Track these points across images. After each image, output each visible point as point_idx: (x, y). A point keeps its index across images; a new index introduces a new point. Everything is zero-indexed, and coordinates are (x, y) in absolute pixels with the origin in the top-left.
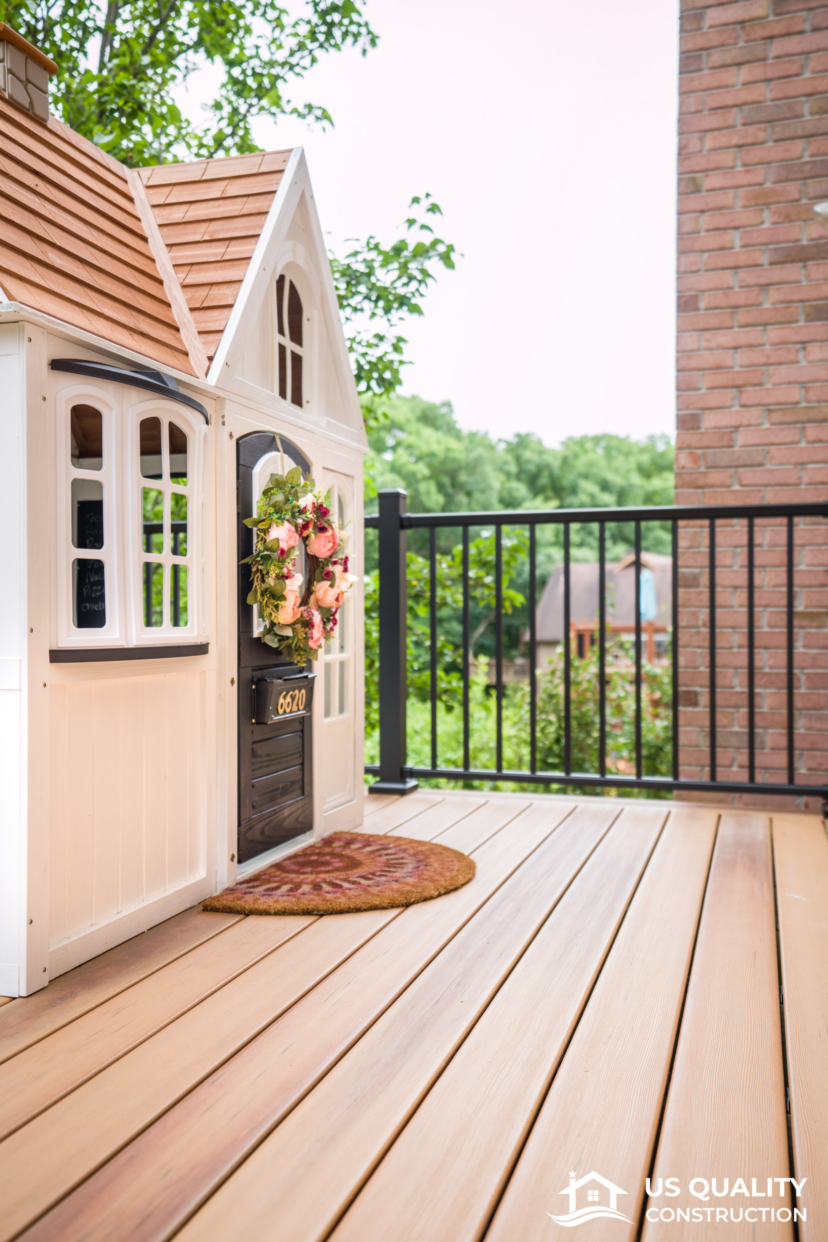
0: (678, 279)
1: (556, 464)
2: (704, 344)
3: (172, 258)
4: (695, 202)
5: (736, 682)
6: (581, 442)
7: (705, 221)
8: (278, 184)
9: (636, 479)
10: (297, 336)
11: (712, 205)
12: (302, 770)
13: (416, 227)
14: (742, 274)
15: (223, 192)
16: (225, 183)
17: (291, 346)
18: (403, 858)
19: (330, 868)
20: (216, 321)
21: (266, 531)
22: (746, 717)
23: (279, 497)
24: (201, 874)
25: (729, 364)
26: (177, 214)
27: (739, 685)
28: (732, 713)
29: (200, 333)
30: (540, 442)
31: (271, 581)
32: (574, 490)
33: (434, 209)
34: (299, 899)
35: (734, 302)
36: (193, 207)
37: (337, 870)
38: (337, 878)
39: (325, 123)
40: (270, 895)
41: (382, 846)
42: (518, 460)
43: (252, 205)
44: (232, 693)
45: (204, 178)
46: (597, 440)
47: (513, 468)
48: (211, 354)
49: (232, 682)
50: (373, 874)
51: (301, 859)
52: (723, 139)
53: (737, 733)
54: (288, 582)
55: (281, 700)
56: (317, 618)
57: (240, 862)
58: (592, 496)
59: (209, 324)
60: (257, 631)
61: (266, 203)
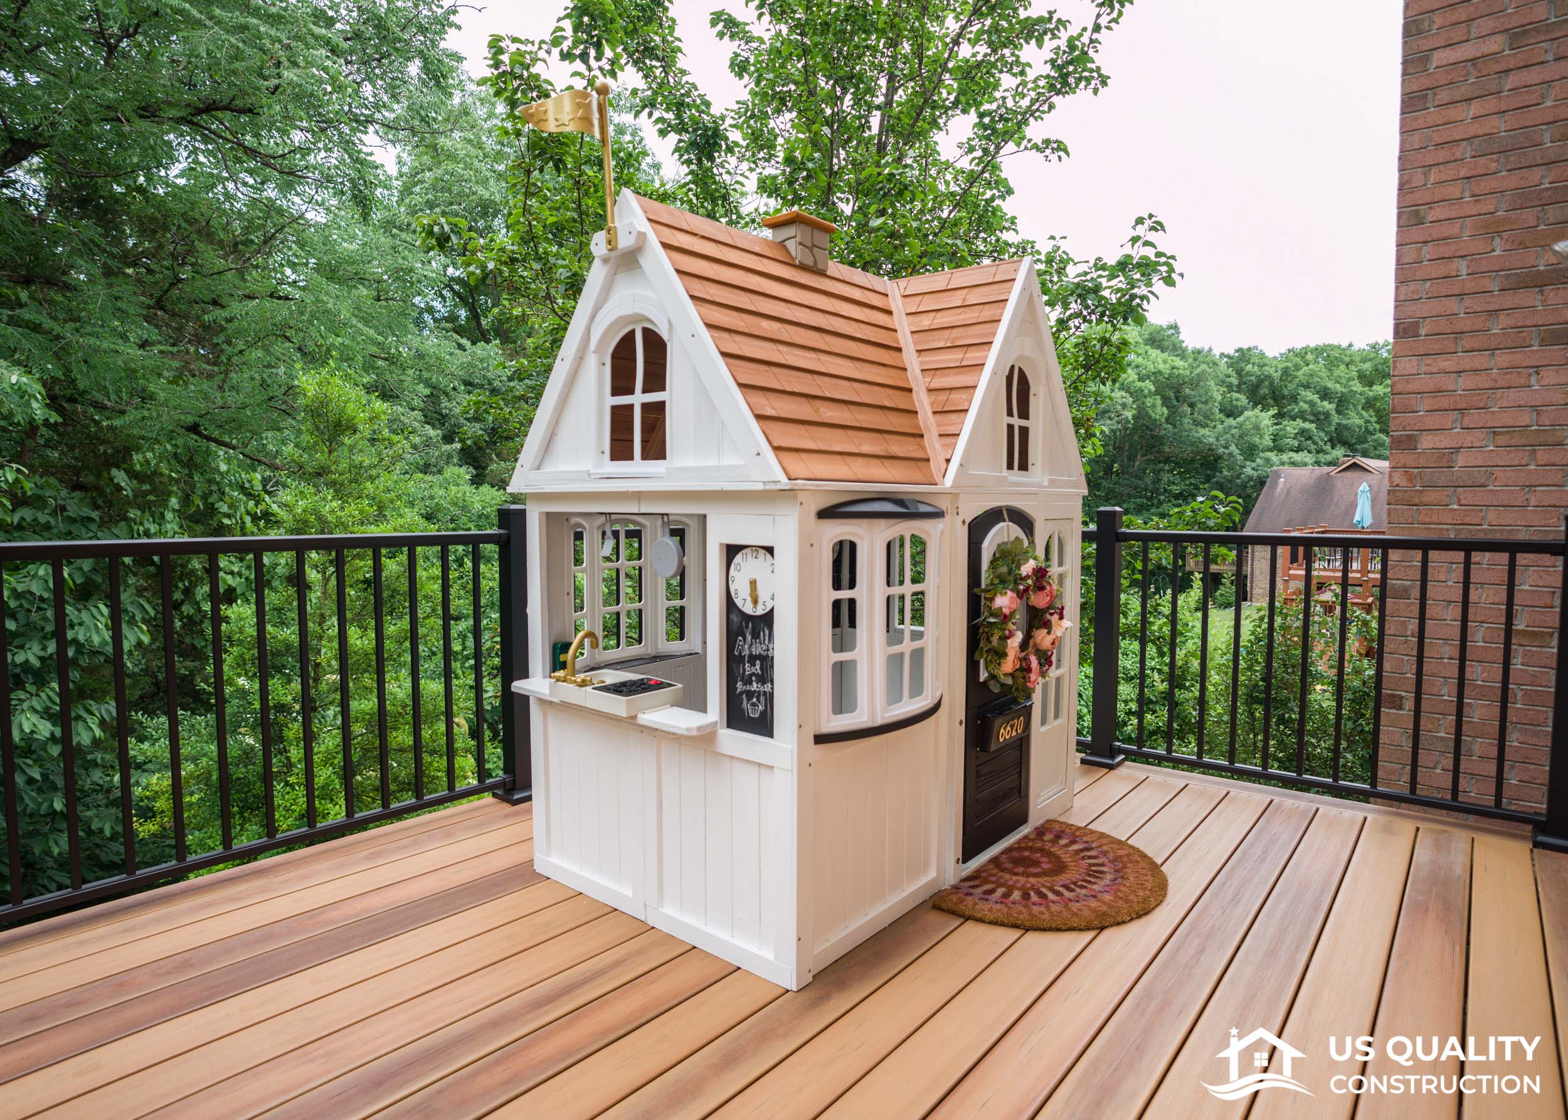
0: (1396, 307)
1: (1277, 376)
2: (1424, 369)
3: (921, 363)
4: (1417, 234)
5: (1445, 691)
6: (1302, 354)
7: (1427, 252)
8: (1010, 292)
9: (1357, 387)
10: (1024, 414)
11: (1435, 237)
12: (1020, 777)
13: (1140, 243)
14: (1468, 301)
15: (964, 300)
16: (964, 292)
17: (1017, 422)
18: (1102, 865)
19: (1039, 870)
20: (954, 424)
21: (992, 600)
22: (1454, 724)
23: (1004, 569)
24: (932, 874)
25: (1451, 388)
26: (926, 322)
27: (1448, 694)
28: (1439, 720)
29: (940, 435)
30: (1262, 354)
31: (995, 640)
32: (1294, 398)
33: (1158, 227)
34: (1010, 908)
35: (1458, 328)
36: (939, 314)
37: (1045, 874)
38: (1044, 886)
39: (1061, 154)
40: (987, 900)
41: (1086, 845)
42: (1239, 373)
43: (987, 313)
44: (961, 731)
45: (949, 287)
46: (1318, 351)
47: (1234, 381)
48: (948, 457)
49: (961, 723)
50: (1075, 883)
51: (1016, 854)
52: (1450, 172)
53: (1442, 738)
54: (1009, 641)
55: (1002, 731)
56: (1034, 661)
57: (964, 862)
58: (1312, 404)
59: (948, 428)
60: (983, 675)
61: (999, 311)
